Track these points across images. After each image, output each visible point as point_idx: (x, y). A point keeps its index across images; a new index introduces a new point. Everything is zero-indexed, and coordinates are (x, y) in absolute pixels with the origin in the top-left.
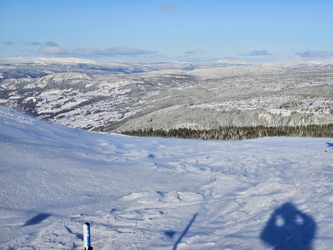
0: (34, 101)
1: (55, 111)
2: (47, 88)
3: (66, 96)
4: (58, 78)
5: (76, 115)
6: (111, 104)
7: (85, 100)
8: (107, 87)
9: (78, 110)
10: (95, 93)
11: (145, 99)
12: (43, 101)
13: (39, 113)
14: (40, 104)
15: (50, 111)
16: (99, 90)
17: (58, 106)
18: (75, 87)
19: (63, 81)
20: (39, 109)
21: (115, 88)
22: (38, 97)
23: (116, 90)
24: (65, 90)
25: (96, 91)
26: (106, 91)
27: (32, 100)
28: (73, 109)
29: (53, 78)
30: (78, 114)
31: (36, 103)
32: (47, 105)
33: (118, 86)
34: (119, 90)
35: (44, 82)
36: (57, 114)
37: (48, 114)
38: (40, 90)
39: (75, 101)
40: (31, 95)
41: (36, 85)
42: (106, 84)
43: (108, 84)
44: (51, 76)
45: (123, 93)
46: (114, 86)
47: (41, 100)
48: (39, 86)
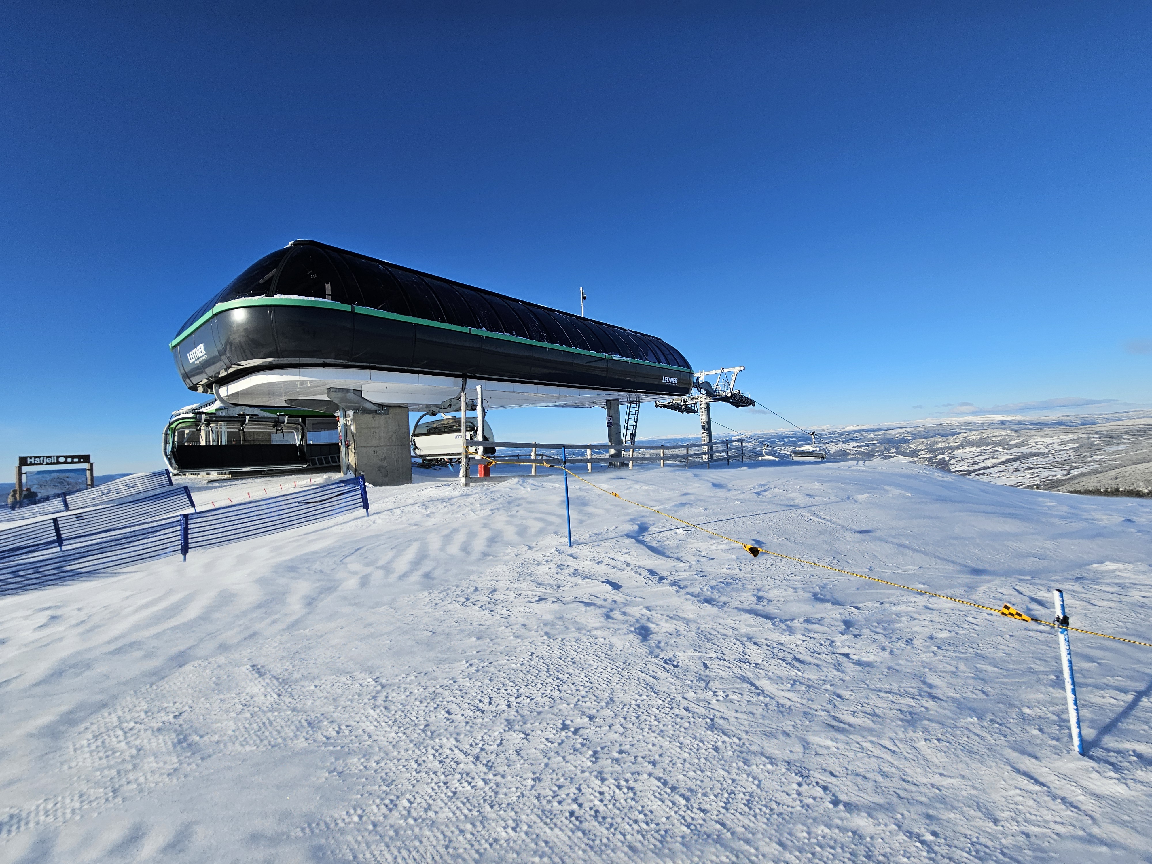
0: (947, 459)
1: (972, 468)
2: (961, 446)
4: (974, 436)
9: (1003, 467)
10: (1025, 450)
11: (1103, 454)
15: (967, 468)
17: (976, 464)
18: (997, 444)
19: (981, 439)
20: (953, 466)
22: (951, 455)
24: (984, 448)
25: (1026, 447)
27: (944, 458)
28: (995, 466)
31: (949, 460)
32: (962, 463)
35: (957, 440)
36: (975, 471)
37: (964, 471)
38: (953, 449)
40: (943, 453)
42: (1040, 439)
43: (1042, 440)
44: (965, 435)
45: (1067, 448)
46: (1052, 441)
47: (954, 458)
48: (951, 444)
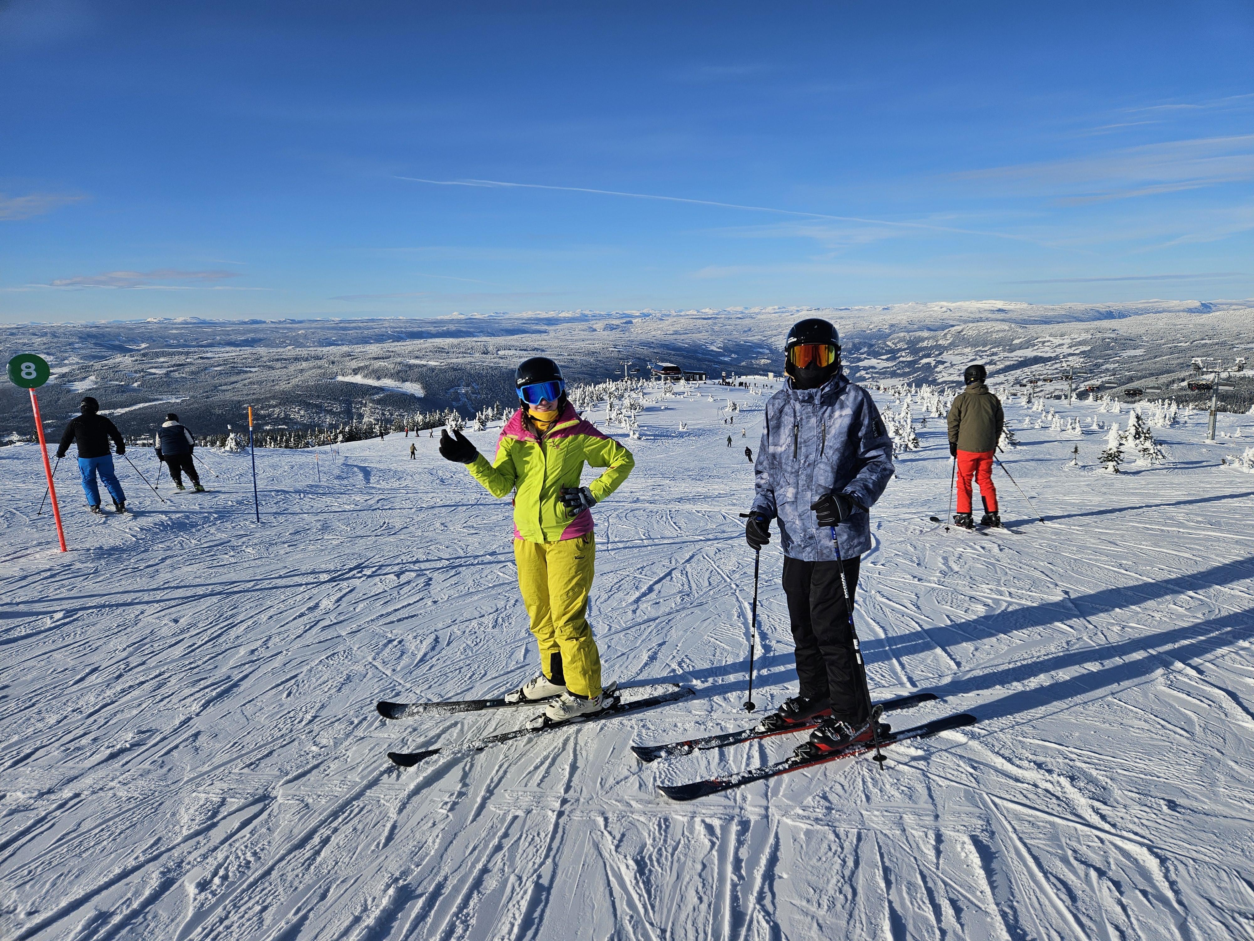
3: (980, 356)
5: (997, 384)
6: (1056, 369)
7: (1012, 363)
8: (1049, 344)
12: (946, 365)
13: (940, 381)
14: (941, 367)
16: (1036, 348)
21: (1063, 345)
23: (1066, 346)
26: (1047, 349)
29: (962, 331)
30: (1002, 383)
33: (1070, 341)
34: (1070, 347)
39: (995, 364)
41: (937, 341)
